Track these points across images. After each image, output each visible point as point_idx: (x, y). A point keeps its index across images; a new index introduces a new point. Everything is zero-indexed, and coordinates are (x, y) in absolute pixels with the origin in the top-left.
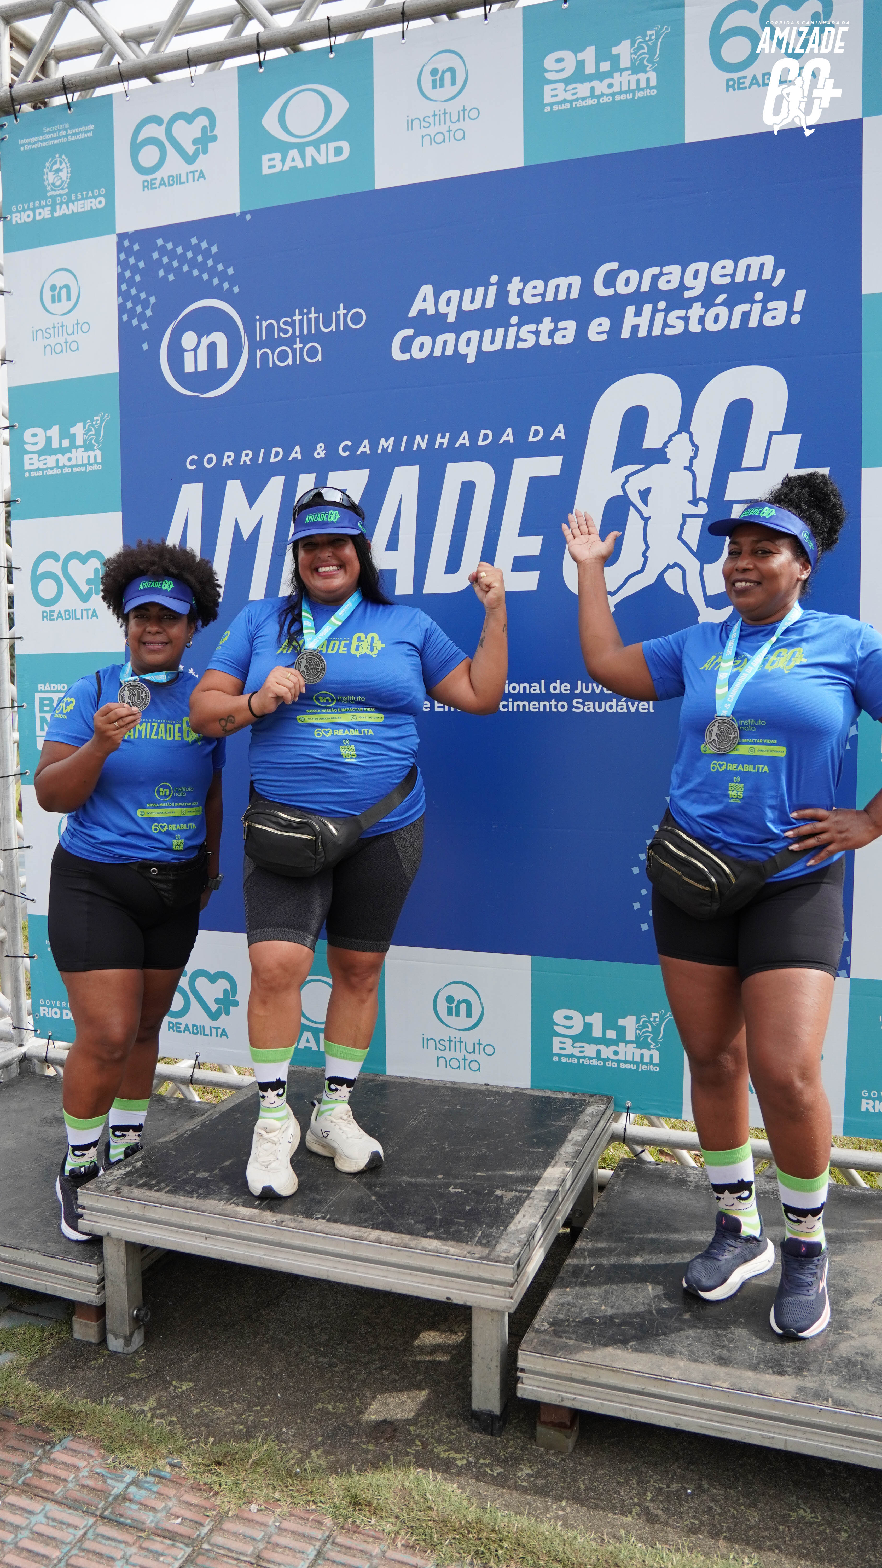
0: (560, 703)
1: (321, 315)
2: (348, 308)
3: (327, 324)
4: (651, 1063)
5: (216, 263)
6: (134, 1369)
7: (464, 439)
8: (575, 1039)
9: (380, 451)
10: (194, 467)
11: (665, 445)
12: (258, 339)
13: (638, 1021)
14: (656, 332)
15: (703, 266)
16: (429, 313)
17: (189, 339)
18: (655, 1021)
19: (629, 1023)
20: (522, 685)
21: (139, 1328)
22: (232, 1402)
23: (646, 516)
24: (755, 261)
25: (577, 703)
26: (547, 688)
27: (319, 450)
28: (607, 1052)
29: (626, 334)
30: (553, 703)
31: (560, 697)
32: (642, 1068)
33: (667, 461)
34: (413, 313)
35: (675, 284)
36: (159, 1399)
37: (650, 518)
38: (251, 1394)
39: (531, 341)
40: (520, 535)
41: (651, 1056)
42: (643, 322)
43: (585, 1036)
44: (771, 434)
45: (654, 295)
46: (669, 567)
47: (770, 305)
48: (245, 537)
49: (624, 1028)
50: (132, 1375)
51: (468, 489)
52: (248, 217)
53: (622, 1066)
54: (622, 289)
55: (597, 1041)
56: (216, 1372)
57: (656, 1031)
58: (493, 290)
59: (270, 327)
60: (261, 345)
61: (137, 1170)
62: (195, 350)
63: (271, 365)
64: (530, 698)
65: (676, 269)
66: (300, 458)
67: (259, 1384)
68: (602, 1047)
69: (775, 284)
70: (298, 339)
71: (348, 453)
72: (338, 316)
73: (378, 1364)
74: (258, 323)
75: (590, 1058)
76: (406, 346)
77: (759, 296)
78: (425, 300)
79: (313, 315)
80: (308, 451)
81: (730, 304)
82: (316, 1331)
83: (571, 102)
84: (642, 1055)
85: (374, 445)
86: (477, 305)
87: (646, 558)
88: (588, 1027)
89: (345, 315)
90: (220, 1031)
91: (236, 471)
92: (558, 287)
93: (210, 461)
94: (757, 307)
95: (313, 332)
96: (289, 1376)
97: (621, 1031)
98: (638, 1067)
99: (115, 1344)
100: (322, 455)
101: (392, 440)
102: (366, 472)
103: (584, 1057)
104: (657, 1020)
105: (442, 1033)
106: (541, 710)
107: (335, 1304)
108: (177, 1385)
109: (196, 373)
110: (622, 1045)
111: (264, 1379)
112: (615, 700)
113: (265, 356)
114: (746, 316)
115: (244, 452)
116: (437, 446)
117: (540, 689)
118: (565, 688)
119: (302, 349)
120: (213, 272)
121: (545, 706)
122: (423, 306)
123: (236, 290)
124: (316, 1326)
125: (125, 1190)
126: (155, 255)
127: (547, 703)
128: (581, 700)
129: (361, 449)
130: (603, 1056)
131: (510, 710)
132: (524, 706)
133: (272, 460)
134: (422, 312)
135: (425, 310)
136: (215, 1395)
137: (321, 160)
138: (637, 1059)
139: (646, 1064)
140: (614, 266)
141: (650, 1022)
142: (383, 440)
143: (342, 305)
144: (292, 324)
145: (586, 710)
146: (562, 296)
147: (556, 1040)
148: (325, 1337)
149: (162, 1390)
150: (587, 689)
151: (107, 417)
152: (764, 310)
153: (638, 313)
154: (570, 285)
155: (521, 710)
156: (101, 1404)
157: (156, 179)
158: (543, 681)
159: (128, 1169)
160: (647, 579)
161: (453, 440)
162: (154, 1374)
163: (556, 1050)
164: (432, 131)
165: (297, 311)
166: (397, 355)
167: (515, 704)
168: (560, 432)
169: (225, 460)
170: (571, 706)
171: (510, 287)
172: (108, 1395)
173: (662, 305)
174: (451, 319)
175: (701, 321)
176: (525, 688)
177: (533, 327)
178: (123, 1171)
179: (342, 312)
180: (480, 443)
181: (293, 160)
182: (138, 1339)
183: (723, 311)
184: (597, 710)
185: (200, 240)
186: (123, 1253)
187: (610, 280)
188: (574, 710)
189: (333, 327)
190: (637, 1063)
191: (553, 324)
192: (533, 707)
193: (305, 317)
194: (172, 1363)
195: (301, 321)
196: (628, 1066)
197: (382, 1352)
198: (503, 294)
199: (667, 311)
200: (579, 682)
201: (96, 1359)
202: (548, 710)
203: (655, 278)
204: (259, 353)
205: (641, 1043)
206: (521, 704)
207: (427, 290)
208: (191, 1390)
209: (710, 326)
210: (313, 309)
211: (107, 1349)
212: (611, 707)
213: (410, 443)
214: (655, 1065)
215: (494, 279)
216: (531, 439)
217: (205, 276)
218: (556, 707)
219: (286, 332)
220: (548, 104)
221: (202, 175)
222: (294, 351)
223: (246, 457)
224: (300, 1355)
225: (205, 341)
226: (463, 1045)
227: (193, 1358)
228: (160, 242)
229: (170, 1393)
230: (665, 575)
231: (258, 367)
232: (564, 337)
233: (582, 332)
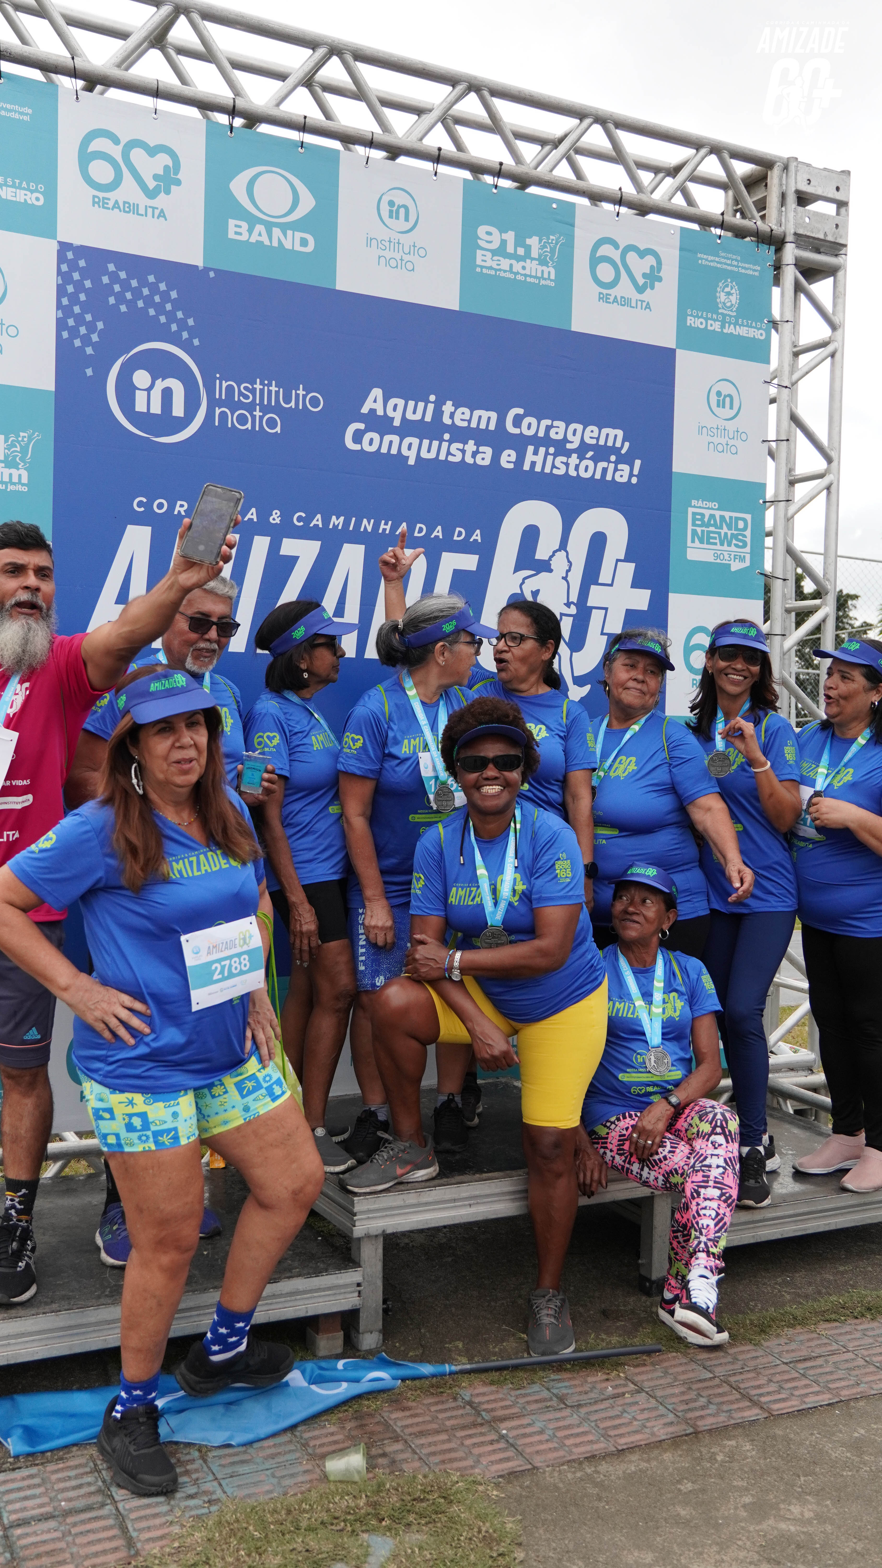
1: (281, 390)
2: (308, 390)
3: (287, 400)
5: (175, 309)
9: (331, 527)
10: (142, 509)
11: (550, 558)
12: (217, 397)
14: (547, 470)
15: (579, 427)
16: (378, 413)
17: (141, 378)
24: (612, 432)
27: (274, 516)
29: (527, 467)
33: (551, 571)
34: (365, 410)
35: (560, 437)
39: (458, 457)
42: (539, 459)
44: (618, 561)
45: (546, 441)
47: (620, 466)
52: (212, 274)
54: (525, 431)
58: (431, 407)
59: (230, 389)
60: (220, 403)
62: (149, 390)
63: (230, 426)
65: (561, 425)
66: (255, 520)
69: (623, 451)
70: (258, 407)
71: (301, 524)
72: (297, 395)
74: (218, 381)
76: (358, 437)
77: (613, 458)
78: (375, 401)
80: (264, 515)
81: (596, 460)
83: (496, 270)
85: (326, 521)
86: (418, 416)
89: (304, 396)
92: (480, 417)
93: (160, 506)
94: (612, 466)
95: (273, 404)
100: (278, 521)
101: (342, 519)
102: (318, 544)
109: (149, 414)
114: (605, 470)
116: (380, 531)
119: (261, 418)
120: (171, 317)
122: (374, 406)
123: (196, 342)
126: (105, 280)
129: (314, 522)
134: (373, 411)
135: (375, 410)
137: (288, 245)
140: (521, 411)
142: (334, 518)
143: (301, 386)
144: (253, 391)
146: (483, 426)
151: (37, 436)
152: (616, 470)
153: (536, 453)
154: (489, 418)
157: (109, 199)
161: (394, 528)
164: (388, 254)
165: (258, 380)
166: (350, 444)
168: (477, 536)
169: (178, 508)
171: (444, 408)
173: (552, 450)
174: (397, 423)
175: (577, 468)
177: (460, 446)
180: (416, 534)
181: (260, 235)
183: (591, 464)
185: (159, 280)
186: (381, 1248)
187: (517, 422)
189: (293, 404)
191: (475, 447)
193: (266, 388)
195: (262, 391)
198: (438, 413)
199: (555, 455)
203: (548, 428)
204: (218, 411)
207: (377, 392)
209: (583, 474)
210: (274, 382)
213: (358, 524)
215: (432, 398)
216: (456, 538)
217: (163, 319)
219: (247, 397)
220: (479, 266)
221: (162, 214)
222: (253, 417)
225: (160, 385)
228: (111, 267)
231: (217, 424)
232: (483, 459)
233: (496, 458)
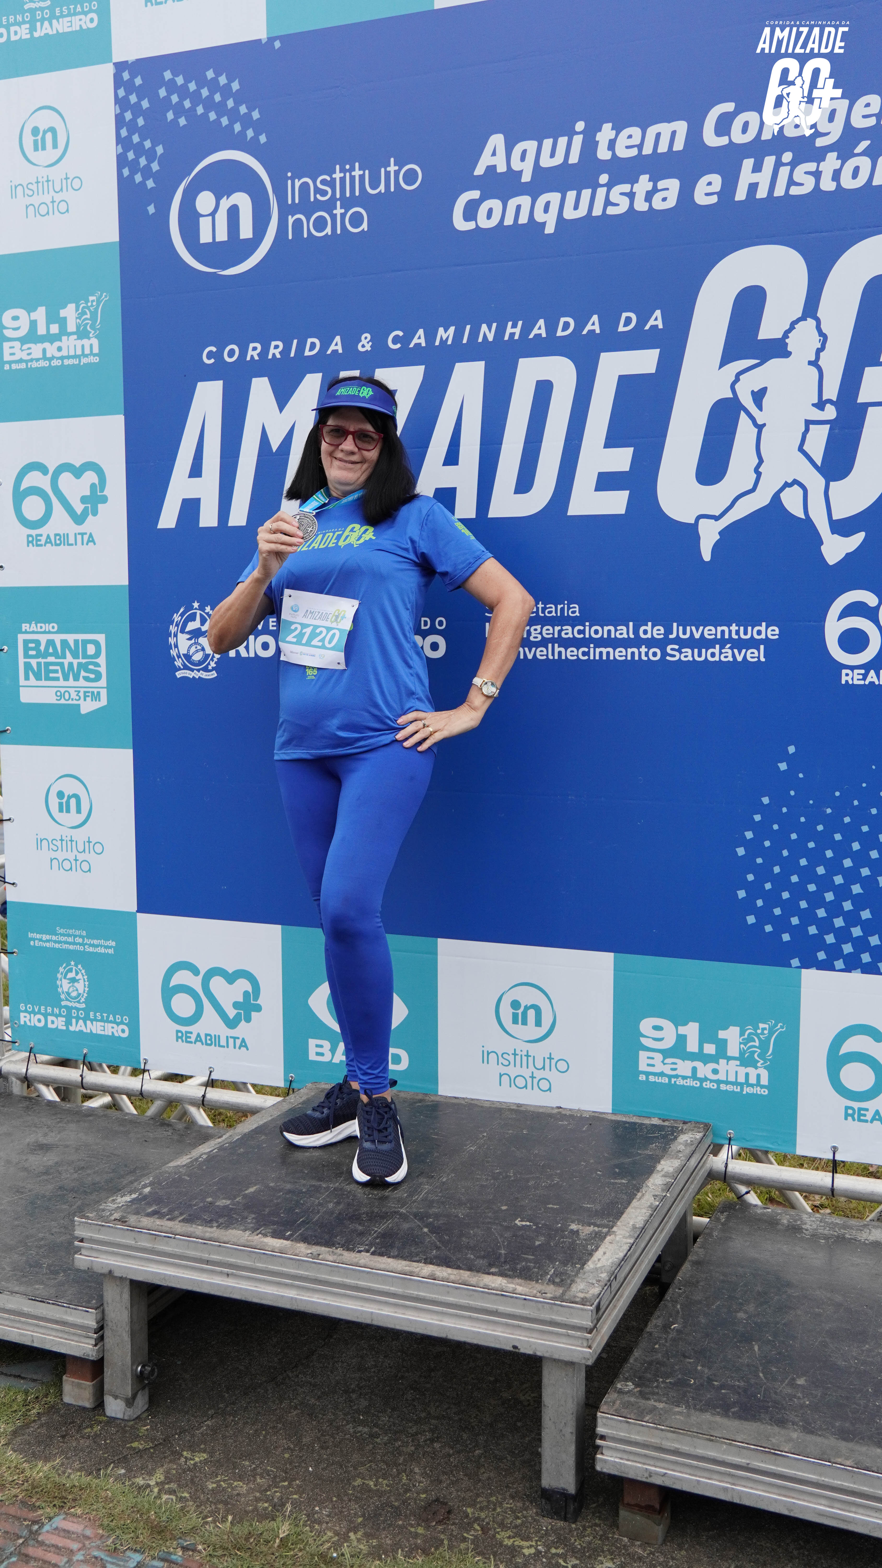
0: (652, 651)
1: (367, 172)
2: (400, 164)
3: (375, 184)
4: (758, 1084)
5: (238, 103)
6: (137, 1438)
7: (540, 329)
8: (666, 1053)
9: (437, 343)
10: (212, 361)
11: (786, 334)
12: (290, 202)
13: (742, 1034)
14: (779, 191)
15: (841, 105)
16: (500, 170)
17: (205, 201)
18: (763, 1033)
19: (732, 1035)
20: (606, 628)
21: (143, 1388)
22: (254, 1477)
23: (760, 422)
25: (672, 649)
26: (636, 632)
27: (364, 342)
28: (704, 1070)
29: (741, 194)
30: (643, 649)
31: (651, 643)
32: (747, 1090)
33: (787, 354)
34: (479, 170)
36: (167, 1472)
37: (764, 425)
38: (276, 1468)
39: (623, 206)
40: (607, 446)
41: (758, 1076)
42: (763, 179)
43: (678, 1050)
45: (779, 144)
46: (787, 485)
48: (275, 448)
49: (725, 1041)
50: (135, 1445)
51: (544, 390)
52: (277, 44)
53: (723, 1087)
54: (738, 137)
55: (692, 1057)
56: (235, 1442)
57: (764, 1045)
58: (578, 140)
59: (305, 187)
60: (294, 209)
61: (145, 1197)
62: (213, 214)
63: (305, 236)
64: (615, 643)
66: (340, 351)
67: (287, 1456)
68: (698, 1064)
70: (338, 203)
71: (398, 346)
72: (388, 174)
73: (428, 1435)
74: (289, 182)
75: (684, 1078)
76: (470, 212)
78: (494, 154)
79: (357, 173)
80: (350, 343)
81: (873, 155)
82: (354, 1396)
84: (747, 1075)
85: (430, 336)
86: (558, 160)
87: (759, 474)
88: (682, 1040)
89: (397, 173)
90: (238, 1042)
91: (262, 367)
92: (658, 135)
93: (231, 353)
95: (357, 194)
96: (322, 1448)
97: (722, 1046)
98: (742, 1089)
99: (114, 1407)
100: (368, 347)
101: (452, 330)
102: (421, 369)
103: (677, 1076)
104: (766, 1032)
105: (505, 1044)
106: (629, 658)
107: (376, 1366)
108: (189, 1456)
109: (214, 244)
110: (723, 1062)
111: (293, 1450)
112: (717, 646)
113: (298, 224)
115: (273, 343)
116: (506, 338)
117: (628, 633)
118: (658, 632)
119: (343, 216)
120: (234, 115)
121: (633, 654)
122: (492, 161)
123: (263, 139)
124: (354, 1391)
125: (132, 1219)
126: (162, 93)
127: (635, 650)
128: (677, 647)
129: (415, 341)
130: (700, 1075)
131: (592, 658)
132: (608, 653)
133: (307, 353)
134: (491, 169)
135: (495, 167)
136: (235, 1468)
138: (741, 1079)
139: (752, 1086)
140: (729, 107)
141: (757, 1035)
142: (441, 330)
143: (392, 160)
144: (331, 184)
145: (683, 659)
146: (663, 148)
147: (643, 1055)
148: (364, 1403)
149: (171, 1461)
150: (684, 633)
151: (105, 297)
153: (757, 168)
154: (674, 133)
155: (604, 658)
156: (98, 1477)
158: (631, 624)
159: (134, 1196)
160: (760, 500)
161: (526, 330)
162: (160, 1444)
163: (642, 1067)
165: (338, 167)
166: (460, 224)
167: (598, 650)
168: (656, 320)
169: (250, 352)
170: (664, 654)
171: (599, 137)
172: (107, 1467)
173: (787, 157)
174: (526, 178)
175: (836, 176)
176: (609, 631)
177: (626, 188)
178: (128, 1198)
179: (392, 168)
180: (560, 333)
182: (142, 1402)
183: (865, 163)
184: (697, 658)
185: (218, 74)
186: (126, 1296)
187: (723, 126)
188: (668, 658)
189: (382, 188)
190: (741, 1085)
191: (651, 184)
192: (619, 654)
193: (348, 174)
194: (183, 1431)
195: (342, 180)
196: (730, 1088)
197: (433, 1421)
198: (590, 146)
199: (793, 164)
200: (675, 625)
201: (91, 1427)
202: (637, 658)
204: (291, 220)
205: (746, 1060)
206: (604, 650)
207: (497, 140)
208: (206, 1462)
209: (847, 183)
210: (357, 165)
211: (105, 1415)
212: (713, 655)
213: (474, 333)
214: (762, 1087)
215: (580, 126)
216: (621, 328)
217: (225, 121)
218: (647, 654)
219: (324, 193)
222: (333, 217)
223: (276, 349)
224: (334, 1424)
225: (226, 203)
226: (531, 1059)
227: (208, 1426)
228: (167, 75)
229: (180, 1465)
230: (781, 495)
231: (290, 237)
232: (664, 199)
233: (686, 193)
